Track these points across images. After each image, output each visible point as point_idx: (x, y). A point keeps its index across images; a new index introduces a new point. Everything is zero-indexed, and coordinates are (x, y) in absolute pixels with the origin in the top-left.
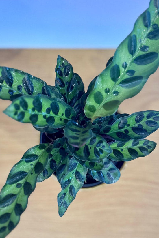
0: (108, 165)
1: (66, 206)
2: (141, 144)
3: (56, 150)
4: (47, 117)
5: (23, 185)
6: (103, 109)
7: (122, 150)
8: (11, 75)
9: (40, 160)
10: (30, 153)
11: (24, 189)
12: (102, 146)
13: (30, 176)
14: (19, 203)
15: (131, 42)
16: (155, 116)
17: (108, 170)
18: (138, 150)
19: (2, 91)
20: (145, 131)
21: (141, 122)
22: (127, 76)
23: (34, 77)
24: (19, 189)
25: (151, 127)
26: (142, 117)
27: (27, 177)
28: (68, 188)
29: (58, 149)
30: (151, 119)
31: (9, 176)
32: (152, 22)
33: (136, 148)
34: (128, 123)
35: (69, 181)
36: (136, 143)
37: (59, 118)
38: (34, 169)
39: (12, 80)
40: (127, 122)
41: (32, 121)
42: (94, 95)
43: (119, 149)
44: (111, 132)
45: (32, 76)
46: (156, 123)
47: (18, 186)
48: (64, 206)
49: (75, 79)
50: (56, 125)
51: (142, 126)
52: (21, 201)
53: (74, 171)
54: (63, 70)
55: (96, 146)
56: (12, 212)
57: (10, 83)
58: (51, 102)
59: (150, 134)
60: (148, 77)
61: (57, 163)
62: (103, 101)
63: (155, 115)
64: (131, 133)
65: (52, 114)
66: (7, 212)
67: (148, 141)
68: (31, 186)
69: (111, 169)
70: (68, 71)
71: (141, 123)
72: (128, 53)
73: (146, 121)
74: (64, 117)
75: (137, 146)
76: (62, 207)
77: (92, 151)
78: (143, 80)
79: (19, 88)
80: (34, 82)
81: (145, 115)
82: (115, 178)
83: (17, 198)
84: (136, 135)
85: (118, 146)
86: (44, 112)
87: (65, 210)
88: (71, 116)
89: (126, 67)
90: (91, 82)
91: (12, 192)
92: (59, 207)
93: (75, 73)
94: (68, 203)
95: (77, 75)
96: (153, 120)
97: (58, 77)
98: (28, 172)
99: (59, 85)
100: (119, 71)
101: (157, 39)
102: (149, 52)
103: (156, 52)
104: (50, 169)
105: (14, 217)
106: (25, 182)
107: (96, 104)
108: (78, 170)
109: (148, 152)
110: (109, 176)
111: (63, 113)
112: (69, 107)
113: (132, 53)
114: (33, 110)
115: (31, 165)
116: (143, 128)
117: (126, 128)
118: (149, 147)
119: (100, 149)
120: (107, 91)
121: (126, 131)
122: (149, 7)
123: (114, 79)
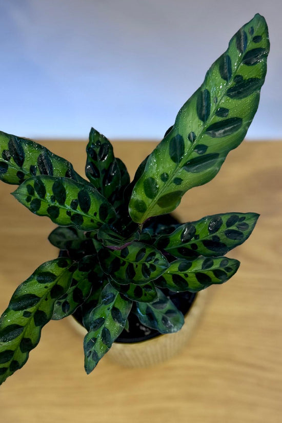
0: (165, 305)
1: (96, 358)
2: (216, 265)
3: (82, 275)
4: (72, 214)
5: (33, 314)
6: (158, 206)
7: (186, 275)
8: (22, 149)
9: (59, 282)
10: (44, 270)
11: (35, 319)
12: (154, 260)
13: (44, 302)
14: (26, 337)
15: (202, 102)
16: (240, 223)
17: (165, 312)
18: (211, 275)
19: (8, 172)
20: (224, 245)
21: (217, 232)
22: (195, 154)
23: (55, 156)
24: (27, 319)
25: (233, 240)
26: (219, 223)
27: (39, 303)
28: (100, 331)
29: (87, 273)
30: (233, 228)
31: (13, 298)
32: (233, 72)
33: (209, 272)
34: (196, 234)
35: (102, 321)
36: (209, 263)
37: (90, 219)
38: (50, 293)
39: (23, 157)
40: (195, 232)
41: (51, 215)
42: (145, 183)
43: (182, 274)
44: (170, 247)
45: (52, 153)
46: (242, 234)
47: (26, 314)
48: (93, 357)
49: (116, 164)
50: (85, 227)
51: (219, 238)
52: (30, 334)
53: (111, 306)
54: (98, 150)
55: (146, 261)
56: (16, 350)
57: (20, 161)
58: (79, 190)
59: (230, 250)
60: (226, 154)
61: (84, 294)
62: (159, 194)
63: (239, 221)
64: (201, 248)
65: (79, 211)
66: (9, 349)
67: (228, 259)
68: (46, 315)
69: (169, 312)
70: (105, 152)
71: (217, 234)
72: (197, 119)
73: (226, 231)
74: (97, 218)
75: (209, 269)
76: (89, 359)
77: (138, 270)
78: (219, 159)
79: (32, 169)
80: (54, 162)
81: (225, 220)
82: (175, 325)
83: (24, 331)
84: (209, 252)
85: (181, 269)
86: (68, 207)
87: (95, 364)
88: (108, 218)
89: (194, 140)
90: (140, 166)
91: (17, 322)
92: (86, 357)
93: (116, 158)
94: (99, 354)
95: (118, 160)
96: (237, 229)
97: (90, 161)
98: (40, 296)
99: (91, 174)
100: (184, 145)
101: (241, 98)
102: (229, 117)
103: (240, 117)
104: (73, 302)
105: (19, 356)
106: (36, 310)
107: (147, 198)
108: (116, 306)
109: (228, 277)
110: (164, 320)
111: (96, 211)
112: (106, 202)
113: (203, 117)
114: (53, 199)
115: (46, 287)
116: (221, 241)
117: (193, 240)
118: (228, 269)
119: (151, 265)
120: (164, 178)
121: (194, 246)
122: (228, 49)
123: (175, 159)
